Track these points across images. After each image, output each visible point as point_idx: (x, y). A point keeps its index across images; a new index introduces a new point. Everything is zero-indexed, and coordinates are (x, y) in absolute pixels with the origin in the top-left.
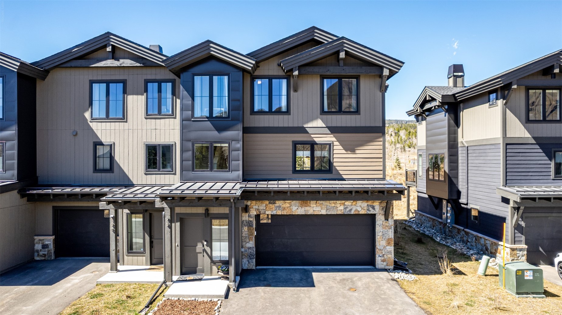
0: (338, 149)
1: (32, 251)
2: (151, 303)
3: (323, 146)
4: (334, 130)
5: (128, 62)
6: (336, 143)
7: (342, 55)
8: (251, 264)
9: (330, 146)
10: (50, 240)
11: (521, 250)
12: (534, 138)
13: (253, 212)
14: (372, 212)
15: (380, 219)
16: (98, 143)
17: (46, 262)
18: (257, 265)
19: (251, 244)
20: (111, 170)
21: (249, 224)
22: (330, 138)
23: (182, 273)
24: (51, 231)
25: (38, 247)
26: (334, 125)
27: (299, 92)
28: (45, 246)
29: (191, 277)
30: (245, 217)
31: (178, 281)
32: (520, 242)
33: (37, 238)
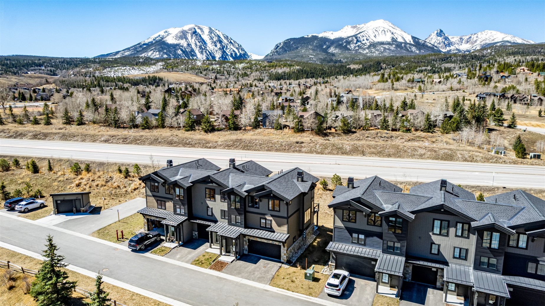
0: (273, 222)
1: (192, 236)
2: (214, 260)
3: (269, 220)
4: (272, 216)
5: (214, 184)
6: (273, 220)
7: (272, 195)
8: (246, 252)
9: (271, 221)
10: (197, 233)
11: (333, 265)
12: (345, 227)
13: (247, 238)
14: (280, 244)
15: (282, 247)
16: (208, 207)
17: (196, 239)
18: (248, 253)
19: (246, 247)
20: (212, 216)
21: (246, 242)
22: (271, 218)
23: (226, 252)
24: (197, 230)
25: (194, 234)
26: (272, 214)
27: (262, 202)
28: (196, 235)
29: (228, 254)
30: (245, 239)
31: (224, 255)
32: (333, 263)
33: (194, 232)
